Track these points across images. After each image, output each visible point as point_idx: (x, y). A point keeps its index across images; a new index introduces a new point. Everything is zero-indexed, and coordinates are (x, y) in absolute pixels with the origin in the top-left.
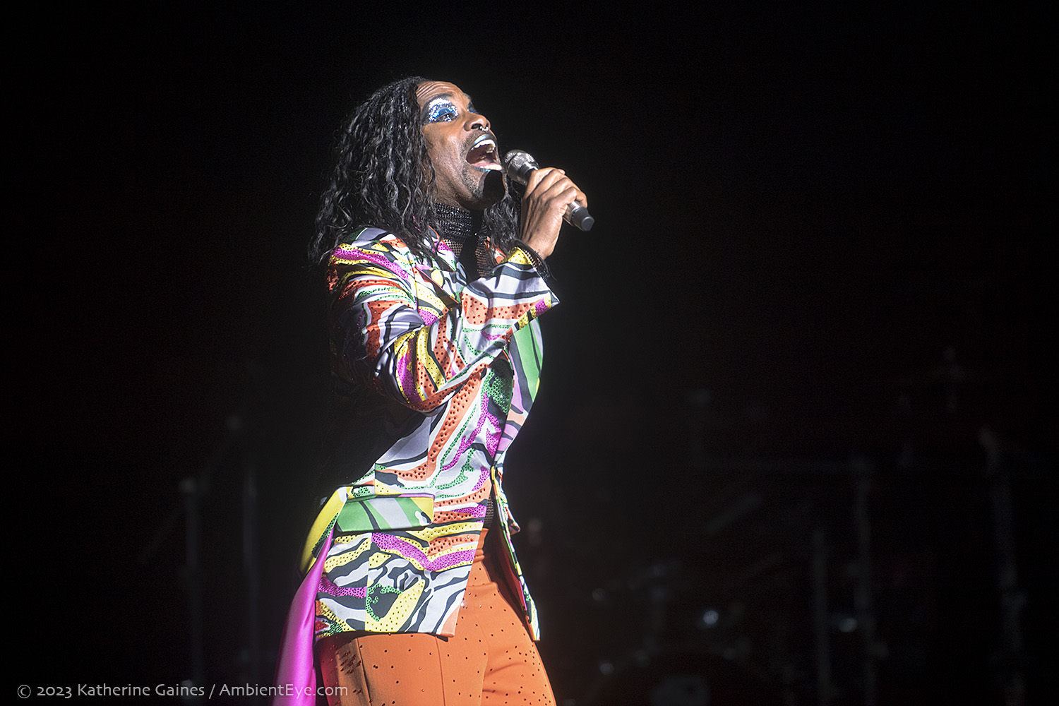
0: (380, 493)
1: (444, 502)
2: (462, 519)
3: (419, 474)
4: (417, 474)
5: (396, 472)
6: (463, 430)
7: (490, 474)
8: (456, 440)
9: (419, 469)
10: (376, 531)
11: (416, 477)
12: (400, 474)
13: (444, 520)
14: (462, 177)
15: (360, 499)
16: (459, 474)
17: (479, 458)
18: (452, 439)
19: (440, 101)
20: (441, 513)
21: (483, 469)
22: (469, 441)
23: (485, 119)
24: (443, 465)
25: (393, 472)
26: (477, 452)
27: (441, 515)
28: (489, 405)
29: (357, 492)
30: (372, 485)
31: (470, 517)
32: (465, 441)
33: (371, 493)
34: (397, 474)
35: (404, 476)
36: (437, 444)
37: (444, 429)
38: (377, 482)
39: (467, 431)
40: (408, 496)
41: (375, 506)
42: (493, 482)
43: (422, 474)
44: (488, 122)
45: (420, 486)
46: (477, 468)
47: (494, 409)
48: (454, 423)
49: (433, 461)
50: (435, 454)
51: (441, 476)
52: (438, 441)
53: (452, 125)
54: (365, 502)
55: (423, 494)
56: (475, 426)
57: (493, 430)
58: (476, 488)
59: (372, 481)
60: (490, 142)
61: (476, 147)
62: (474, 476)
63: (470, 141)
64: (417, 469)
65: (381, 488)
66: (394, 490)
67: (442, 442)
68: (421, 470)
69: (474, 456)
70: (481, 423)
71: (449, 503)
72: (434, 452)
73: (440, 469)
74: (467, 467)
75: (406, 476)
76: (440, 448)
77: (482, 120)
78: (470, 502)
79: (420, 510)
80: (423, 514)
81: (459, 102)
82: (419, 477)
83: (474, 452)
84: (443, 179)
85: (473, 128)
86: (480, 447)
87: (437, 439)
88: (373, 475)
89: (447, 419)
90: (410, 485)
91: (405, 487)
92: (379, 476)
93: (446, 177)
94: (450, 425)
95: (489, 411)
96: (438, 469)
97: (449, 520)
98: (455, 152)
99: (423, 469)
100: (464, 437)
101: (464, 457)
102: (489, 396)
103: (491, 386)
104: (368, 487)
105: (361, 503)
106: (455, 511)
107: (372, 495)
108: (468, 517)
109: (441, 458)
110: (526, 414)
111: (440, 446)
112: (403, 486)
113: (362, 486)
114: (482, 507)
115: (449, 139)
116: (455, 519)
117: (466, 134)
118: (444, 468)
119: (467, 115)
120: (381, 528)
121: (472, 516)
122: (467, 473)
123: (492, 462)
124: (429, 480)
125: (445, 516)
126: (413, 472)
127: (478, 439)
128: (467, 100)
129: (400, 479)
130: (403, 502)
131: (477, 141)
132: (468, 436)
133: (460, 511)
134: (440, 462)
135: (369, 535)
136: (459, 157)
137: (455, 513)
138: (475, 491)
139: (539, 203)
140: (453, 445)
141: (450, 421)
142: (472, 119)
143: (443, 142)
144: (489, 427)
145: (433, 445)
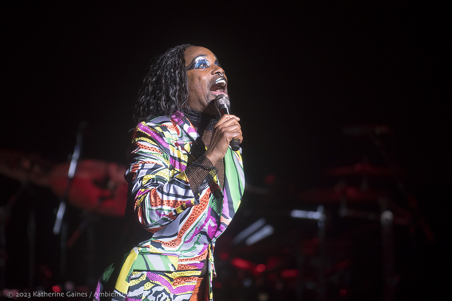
0: (152, 252)
1: (183, 260)
2: (192, 269)
3: (173, 244)
4: (171, 244)
5: (161, 242)
6: (196, 224)
7: (208, 247)
8: (193, 229)
9: (173, 242)
10: (148, 271)
11: (171, 245)
12: (163, 243)
13: (183, 269)
14: (207, 98)
15: (142, 254)
16: (192, 246)
17: (204, 239)
18: (190, 228)
19: (201, 58)
20: (181, 265)
21: (205, 244)
22: (199, 230)
23: (223, 70)
24: (185, 240)
25: (160, 242)
26: (202, 236)
27: (181, 266)
28: (211, 212)
29: (141, 250)
30: (149, 248)
31: (196, 268)
32: (197, 230)
33: (148, 251)
34: (162, 243)
35: (165, 244)
36: (183, 230)
37: (187, 223)
38: (151, 246)
39: (199, 225)
40: (166, 255)
41: (149, 257)
42: (209, 251)
43: (174, 244)
44: (224, 71)
45: (172, 250)
46: (202, 244)
47: (214, 214)
48: (192, 220)
49: (180, 238)
50: (181, 235)
51: (183, 246)
52: (183, 229)
53: (205, 71)
54: (144, 255)
55: (173, 254)
56: (203, 222)
57: (213, 225)
58: (200, 253)
59: (149, 245)
60: (223, 81)
61: (216, 83)
62: (200, 247)
63: (213, 80)
64: (172, 242)
65: (153, 249)
66: (159, 251)
67: (186, 229)
68: (174, 242)
69: (201, 237)
70: (206, 221)
71: (186, 260)
72: (181, 234)
73: (183, 243)
74: (197, 242)
75: (166, 244)
76: (184, 232)
77: (221, 70)
78: (196, 260)
79: (171, 263)
80: (173, 265)
81: (210, 59)
82: (172, 245)
83: (201, 236)
84: (197, 98)
85: (216, 73)
86: (204, 233)
87: (183, 228)
88: (150, 242)
89: (189, 218)
90: (167, 249)
91: (165, 250)
92: (153, 243)
93: (199, 98)
94: (190, 221)
95: (211, 215)
96: (182, 242)
97: (185, 269)
98: (205, 85)
99: (175, 242)
100: (197, 228)
101: (196, 238)
102: (212, 207)
103: (212, 202)
104: (146, 248)
105: (143, 255)
106: (188, 264)
107: (148, 252)
108: (195, 268)
109: (184, 237)
110: (230, 219)
111: (184, 231)
112: (164, 249)
113: (144, 247)
114: (202, 263)
115: (202, 78)
116: (188, 269)
117: (211, 76)
118: (185, 242)
119: (214, 67)
120: (151, 270)
121: (197, 268)
122: (196, 245)
123: (210, 240)
124: (177, 248)
125: (183, 267)
126: (169, 243)
127: (204, 229)
128: (215, 58)
129: (162, 246)
130: (163, 257)
131: (217, 80)
132: (199, 228)
133: (191, 265)
134: (184, 239)
135: (145, 273)
136: (207, 88)
137: (189, 265)
138: (199, 255)
139: (220, 132)
140: (191, 231)
141: (191, 219)
142: (216, 69)
143: (200, 79)
144: (211, 223)
145: (180, 230)
